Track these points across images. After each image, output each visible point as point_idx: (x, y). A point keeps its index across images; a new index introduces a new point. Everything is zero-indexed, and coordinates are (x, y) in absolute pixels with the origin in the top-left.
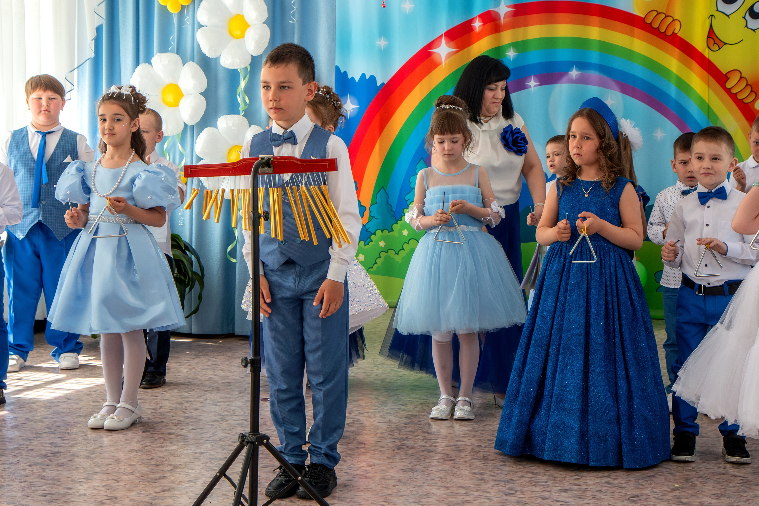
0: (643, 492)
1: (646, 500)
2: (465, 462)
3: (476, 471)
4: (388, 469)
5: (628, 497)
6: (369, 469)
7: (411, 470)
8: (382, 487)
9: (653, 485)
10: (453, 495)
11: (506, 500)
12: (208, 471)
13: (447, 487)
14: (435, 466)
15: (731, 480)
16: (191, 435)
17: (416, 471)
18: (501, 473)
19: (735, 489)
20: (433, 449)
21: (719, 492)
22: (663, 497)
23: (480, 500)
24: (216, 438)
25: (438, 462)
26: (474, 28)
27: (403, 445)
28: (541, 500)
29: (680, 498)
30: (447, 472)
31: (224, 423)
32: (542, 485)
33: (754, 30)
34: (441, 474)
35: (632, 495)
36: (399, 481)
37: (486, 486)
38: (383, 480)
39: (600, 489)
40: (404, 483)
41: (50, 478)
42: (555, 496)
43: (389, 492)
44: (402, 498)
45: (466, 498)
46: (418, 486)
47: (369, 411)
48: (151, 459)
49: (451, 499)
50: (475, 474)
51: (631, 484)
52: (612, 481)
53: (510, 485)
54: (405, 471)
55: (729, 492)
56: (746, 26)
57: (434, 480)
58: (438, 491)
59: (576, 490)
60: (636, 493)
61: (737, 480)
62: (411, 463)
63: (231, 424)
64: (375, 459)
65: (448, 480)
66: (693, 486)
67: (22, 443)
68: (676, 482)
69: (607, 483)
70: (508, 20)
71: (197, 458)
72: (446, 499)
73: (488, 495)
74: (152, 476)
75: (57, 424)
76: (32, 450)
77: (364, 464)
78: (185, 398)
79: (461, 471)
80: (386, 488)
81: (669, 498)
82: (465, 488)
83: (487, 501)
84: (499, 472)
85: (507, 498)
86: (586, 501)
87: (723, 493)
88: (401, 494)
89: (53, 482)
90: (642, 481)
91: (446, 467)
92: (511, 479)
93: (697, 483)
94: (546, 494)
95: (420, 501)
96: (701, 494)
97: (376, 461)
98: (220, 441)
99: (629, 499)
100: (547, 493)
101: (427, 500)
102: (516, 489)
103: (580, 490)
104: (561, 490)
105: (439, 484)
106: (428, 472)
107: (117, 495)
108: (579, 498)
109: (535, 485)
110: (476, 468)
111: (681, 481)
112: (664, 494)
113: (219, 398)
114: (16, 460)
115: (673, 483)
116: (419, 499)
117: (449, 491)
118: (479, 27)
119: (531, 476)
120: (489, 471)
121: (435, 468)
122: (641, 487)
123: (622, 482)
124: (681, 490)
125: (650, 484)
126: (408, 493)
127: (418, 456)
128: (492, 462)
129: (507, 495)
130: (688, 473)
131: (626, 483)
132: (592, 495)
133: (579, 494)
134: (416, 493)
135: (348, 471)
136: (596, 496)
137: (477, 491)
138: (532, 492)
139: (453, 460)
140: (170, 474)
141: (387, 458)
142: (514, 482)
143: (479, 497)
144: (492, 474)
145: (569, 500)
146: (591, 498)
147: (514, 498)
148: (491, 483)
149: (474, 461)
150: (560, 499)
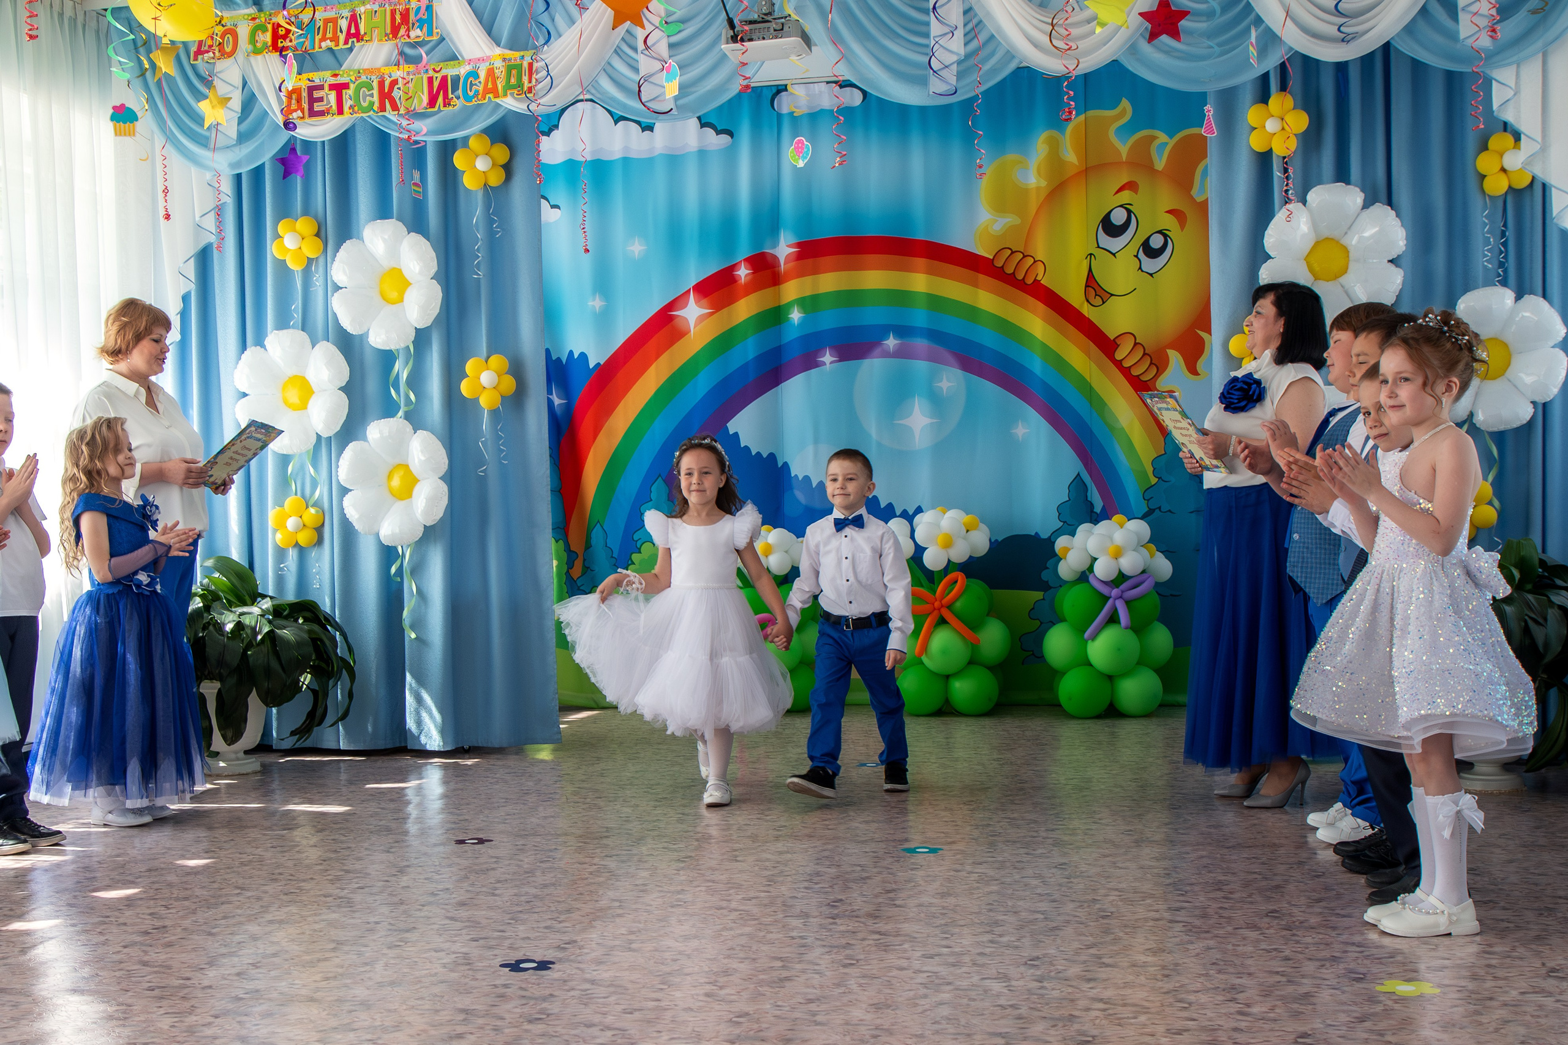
0: (1045, 952)
1: (1051, 964)
3: (794, 934)
4: (660, 936)
5: (1024, 960)
6: (632, 937)
7: (696, 937)
8: (655, 963)
9: (1059, 941)
10: (765, 970)
11: (844, 973)
12: (389, 948)
13: (754, 959)
14: (731, 929)
15: (1170, 927)
16: (358, 897)
18: (831, 936)
19: (1178, 939)
20: (724, 904)
21: (1155, 946)
22: (1076, 958)
23: (805, 976)
24: (396, 899)
26: (737, 278)
27: (679, 900)
28: (900, 972)
29: (1100, 958)
30: (750, 936)
31: (405, 878)
32: (895, 950)
33: (1151, 275)
34: (743, 940)
35: (1029, 958)
36: (680, 953)
37: (811, 956)
38: (656, 953)
39: (982, 951)
40: (689, 956)
41: (156, 964)
42: (916, 964)
43: (667, 969)
44: (688, 978)
45: (785, 974)
47: (619, 852)
48: (303, 933)
50: (793, 938)
51: (1027, 941)
52: (997, 939)
53: (848, 952)
54: (686, 938)
55: (1170, 945)
56: (1140, 268)
58: (742, 965)
59: (946, 955)
60: (1035, 954)
61: (1178, 927)
62: (693, 926)
63: (415, 879)
64: (640, 922)
65: (754, 948)
66: (1117, 940)
67: (108, 914)
68: (1092, 935)
69: (992, 942)
70: (791, 265)
71: (371, 930)
72: (756, 976)
73: (816, 967)
74: (307, 958)
75: (156, 886)
76: (125, 924)
77: (623, 931)
78: (342, 842)
80: (662, 964)
81: (1083, 958)
82: (780, 959)
83: (817, 976)
84: (828, 934)
85: (846, 970)
86: (964, 969)
87: (1161, 946)
88: (686, 971)
89: (162, 970)
90: (1042, 937)
91: (747, 930)
92: (848, 944)
93: (1121, 934)
94: (904, 963)
95: (717, 981)
96: (1130, 950)
97: (641, 926)
98: (401, 904)
99: (1026, 964)
100: (905, 961)
101: (725, 979)
102: (858, 958)
103: (953, 954)
104: (924, 956)
106: (722, 938)
107: (259, 987)
108: (954, 966)
109: (885, 951)
110: (793, 930)
111: (1098, 933)
112: (1077, 954)
113: (391, 841)
114: (102, 938)
115: (1087, 936)
117: (757, 965)
118: (746, 276)
119: (877, 937)
120: (813, 932)
121: (732, 933)
122: (1042, 944)
123: (1013, 939)
124: (1100, 946)
125: (1054, 940)
126: (696, 969)
127: (704, 916)
128: (815, 920)
129: (845, 966)
130: (1105, 921)
131: (1018, 940)
132: (971, 960)
133: (951, 960)
134: (707, 969)
135: (601, 941)
136: (978, 962)
137: (800, 962)
138: (882, 960)
139: (756, 919)
140: (333, 954)
142: (853, 947)
143: (804, 971)
144: (818, 937)
145: (939, 969)
146: (970, 965)
147: (856, 970)
148: (818, 951)
149: (789, 920)
150: (925, 969)
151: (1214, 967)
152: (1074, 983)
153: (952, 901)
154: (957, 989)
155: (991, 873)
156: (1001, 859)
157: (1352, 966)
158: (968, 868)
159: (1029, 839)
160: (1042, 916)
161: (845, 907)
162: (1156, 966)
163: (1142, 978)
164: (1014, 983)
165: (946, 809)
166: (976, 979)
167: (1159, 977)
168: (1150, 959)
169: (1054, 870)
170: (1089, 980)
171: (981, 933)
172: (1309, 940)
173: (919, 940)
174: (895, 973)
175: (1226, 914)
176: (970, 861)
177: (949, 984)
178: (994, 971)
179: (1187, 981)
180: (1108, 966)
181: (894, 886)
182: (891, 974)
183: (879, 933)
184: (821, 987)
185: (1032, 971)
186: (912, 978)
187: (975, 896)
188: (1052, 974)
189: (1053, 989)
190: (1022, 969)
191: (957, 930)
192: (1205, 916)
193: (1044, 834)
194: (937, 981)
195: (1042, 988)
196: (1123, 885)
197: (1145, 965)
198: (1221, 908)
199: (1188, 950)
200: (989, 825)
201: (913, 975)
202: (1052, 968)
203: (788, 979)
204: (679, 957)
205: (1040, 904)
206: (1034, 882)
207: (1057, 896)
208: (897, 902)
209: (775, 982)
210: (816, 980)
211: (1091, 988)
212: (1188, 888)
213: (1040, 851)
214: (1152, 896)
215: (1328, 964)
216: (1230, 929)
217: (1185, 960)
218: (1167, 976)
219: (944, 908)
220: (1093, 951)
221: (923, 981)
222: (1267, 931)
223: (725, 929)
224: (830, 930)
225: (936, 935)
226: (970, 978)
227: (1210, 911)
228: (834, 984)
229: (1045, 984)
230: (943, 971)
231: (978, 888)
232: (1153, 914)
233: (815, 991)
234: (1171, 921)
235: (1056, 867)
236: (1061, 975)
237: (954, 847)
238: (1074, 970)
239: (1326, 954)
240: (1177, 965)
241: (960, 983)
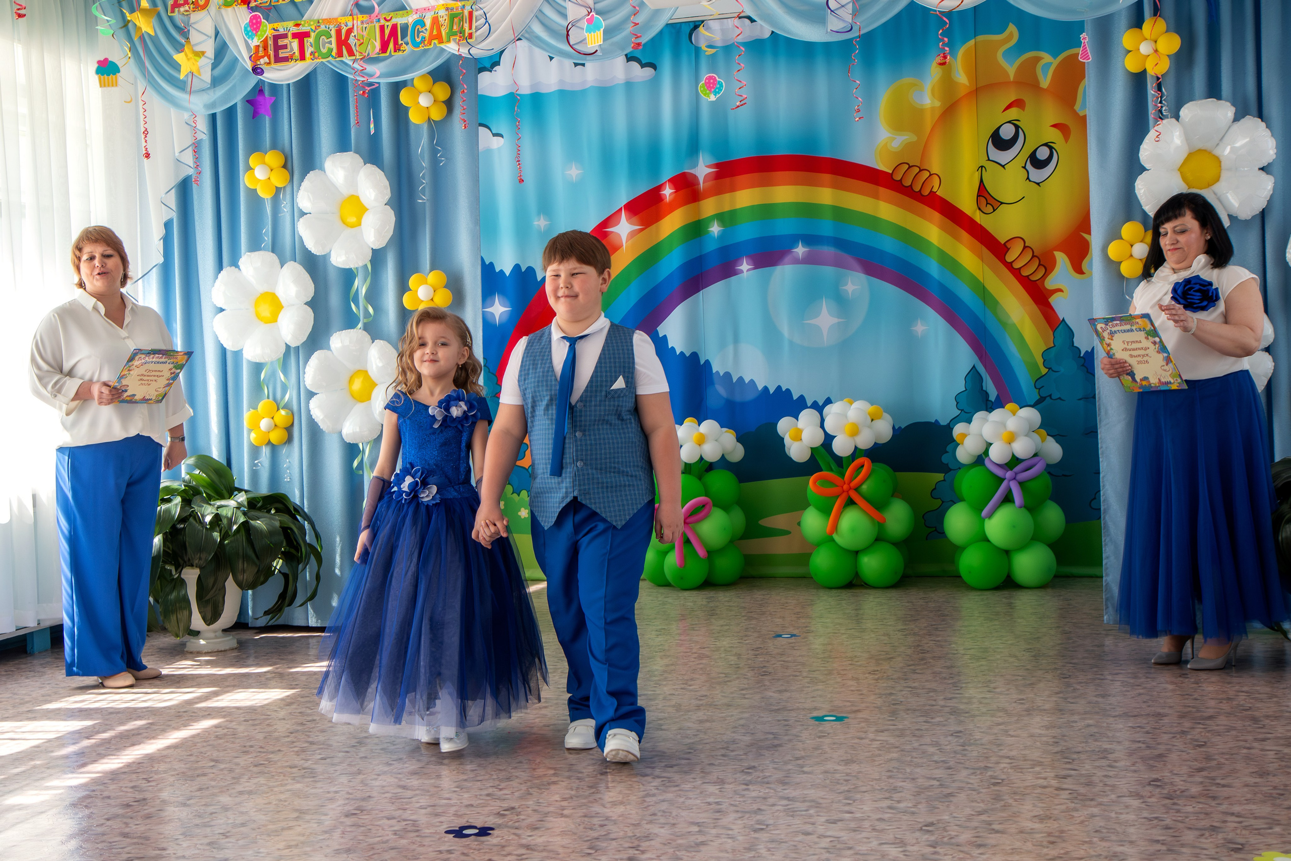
0: (939, 818)
1: (945, 830)
2: (694, 788)
3: (711, 800)
4: (592, 802)
5: (920, 825)
6: (565, 804)
7: (622, 803)
8: (585, 828)
9: (952, 808)
10: (683, 835)
11: (755, 838)
13: (674, 824)
14: (654, 795)
15: (1057, 795)
17: (629, 804)
18: (744, 801)
19: (1063, 807)
21: (1042, 813)
22: (968, 824)
23: (720, 841)
25: (657, 789)
26: (663, 197)
28: (805, 837)
29: (990, 824)
32: (802, 815)
33: (1039, 184)
35: (924, 824)
36: (608, 819)
37: (725, 821)
38: (586, 819)
39: (881, 816)
40: (615, 822)
42: (821, 829)
45: (701, 838)
46: (633, 824)
49: (680, 841)
50: (709, 804)
51: (922, 807)
52: (895, 805)
53: (759, 817)
55: (1056, 812)
56: (1028, 178)
57: (654, 814)
58: (662, 830)
59: (848, 820)
60: (930, 820)
61: (1065, 795)
62: (620, 792)
64: (571, 789)
65: (674, 814)
66: (1006, 806)
68: (983, 801)
69: (890, 808)
70: (709, 184)
73: (730, 832)
77: (557, 797)
79: (689, 801)
80: (591, 829)
81: (975, 824)
82: (698, 824)
83: (730, 841)
84: (741, 799)
85: (756, 835)
86: (864, 834)
87: (1048, 813)
90: (937, 803)
91: (669, 796)
92: (759, 809)
94: (809, 828)
96: (1018, 816)
99: (921, 829)
100: (810, 826)
102: (768, 823)
103: (854, 819)
104: (828, 821)
105: (662, 820)
106: (646, 804)
108: (855, 831)
109: (792, 816)
110: (709, 796)
111: (989, 799)
112: (969, 820)
115: (978, 803)
116: (636, 843)
117: (676, 830)
118: (670, 195)
119: (785, 802)
120: (728, 798)
121: (654, 799)
122: (936, 810)
123: (910, 805)
124: (991, 812)
125: (948, 806)
126: (621, 834)
128: (731, 786)
129: (755, 831)
130: (997, 788)
131: (915, 806)
132: (871, 826)
133: (853, 825)
134: (631, 835)
135: (537, 808)
136: (877, 828)
137: (714, 827)
138: (789, 825)
139: (677, 786)
141: (589, 787)
142: (764, 813)
143: (718, 836)
144: (732, 803)
145: (841, 834)
146: (870, 830)
147: (765, 835)
148: (732, 816)
149: (706, 786)
150: (829, 833)
151: (1097, 835)
152: (965, 849)
153: (855, 767)
154: (856, 854)
155: (892, 740)
156: (900, 727)
157: (1231, 836)
158: (871, 736)
159: (928, 707)
160: (938, 783)
161: (758, 774)
162: (1041, 833)
163: (1029, 844)
164: (909, 848)
165: (853, 679)
166: (874, 844)
167: (1045, 843)
168: (1037, 826)
169: (950, 738)
170: (980, 846)
171: (880, 800)
172: (1189, 809)
173: (824, 805)
174: (800, 837)
175: (1110, 782)
176: (873, 729)
177: (850, 848)
178: (891, 836)
179: (1071, 848)
180: (997, 832)
181: (803, 753)
182: (797, 839)
183: (788, 799)
184: (734, 851)
185: (926, 836)
186: (816, 843)
187: (877, 763)
188: (945, 839)
189: (945, 855)
190: (918, 834)
191: (858, 796)
192: (1089, 784)
193: (942, 703)
194: (839, 846)
195: (935, 853)
196: (1014, 753)
197: (1032, 832)
198: (1106, 776)
199: (1073, 817)
200: (891, 694)
201: (817, 840)
202: (945, 834)
203: (703, 843)
204: (606, 822)
205: (936, 771)
206: (931, 750)
207: (951, 764)
208: (805, 769)
209: (692, 847)
210: (729, 844)
211: (981, 854)
212: (1075, 756)
213: (938, 719)
214: (1040, 764)
215: (1207, 834)
216: (1113, 797)
217: (1070, 828)
218: (1052, 843)
219: (847, 775)
220: (983, 817)
221: (827, 845)
222: (1149, 800)
223: (648, 795)
224: (743, 796)
225: (839, 801)
226: (870, 842)
227: (1095, 779)
228: (745, 848)
229: (938, 849)
230: (845, 836)
231: (880, 755)
232: (1041, 782)
233: (727, 855)
234: (1058, 789)
235: (952, 735)
236: (953, 841)
237: (860, 715)
238: (965, 837)
239: (1205, 823)
240: (1062, 832)
241: (860, 848)
